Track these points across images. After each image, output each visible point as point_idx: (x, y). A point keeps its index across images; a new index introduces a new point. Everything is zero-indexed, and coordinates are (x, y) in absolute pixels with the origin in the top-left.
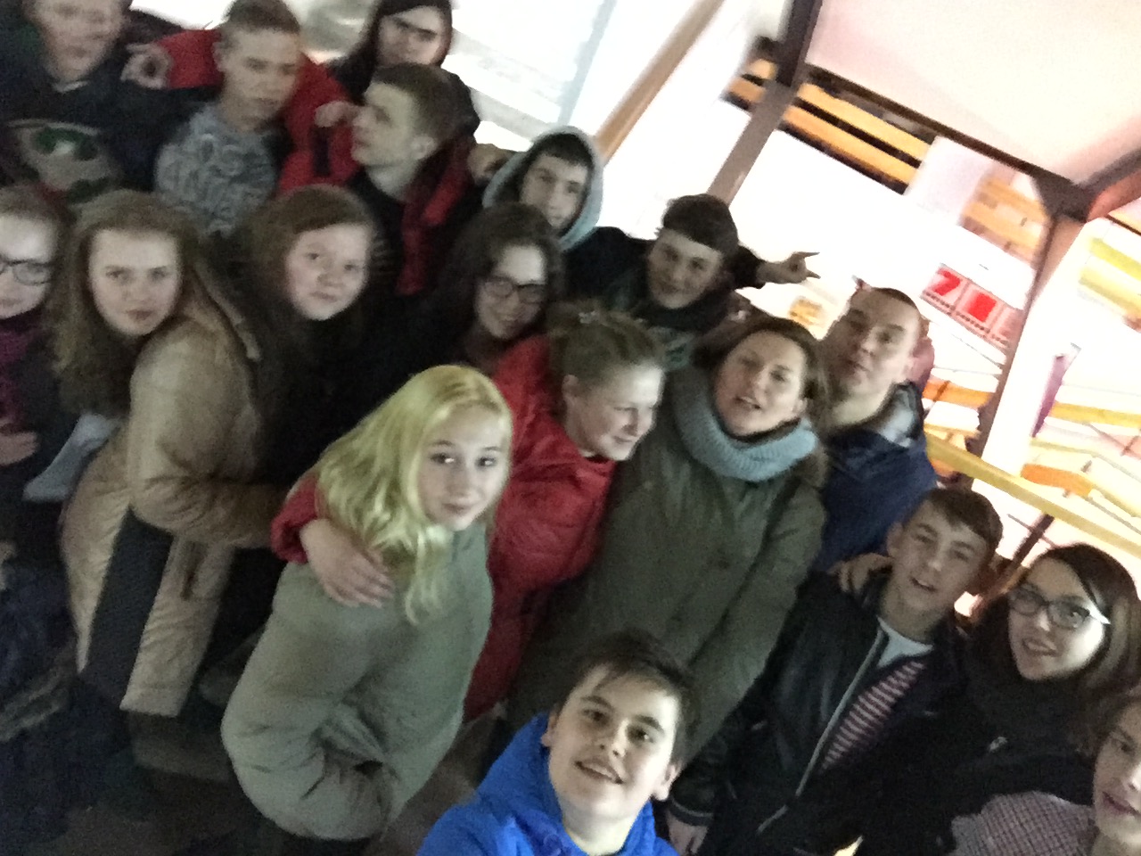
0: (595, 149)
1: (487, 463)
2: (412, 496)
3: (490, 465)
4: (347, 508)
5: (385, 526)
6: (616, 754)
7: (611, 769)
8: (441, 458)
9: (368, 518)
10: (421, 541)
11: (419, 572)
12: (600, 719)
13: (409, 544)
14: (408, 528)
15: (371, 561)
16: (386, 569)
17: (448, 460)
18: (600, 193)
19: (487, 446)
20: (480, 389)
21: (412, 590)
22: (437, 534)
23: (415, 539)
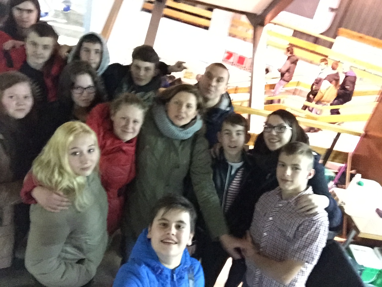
0: (102, 37)
1: (91, 151)
2: (68, 168)
3: (92, 151)
4: (45, 179)
5: (60, 182)
6: (173, 235)
7: (173, 240)
8: (74, 154)
9: (54, 181)
10: (75, 183)
11: (77, 194)
12: (166, 225)
13: (71, 185)
14: (69, 180)
15: (59, 195)
16: (66, 196)
17: (77, 154)
18: (107, 52)
19: (89, 145)
20: (82, 127)
21: (77, 200)
22: (80, 180)
23: (73, 183)
